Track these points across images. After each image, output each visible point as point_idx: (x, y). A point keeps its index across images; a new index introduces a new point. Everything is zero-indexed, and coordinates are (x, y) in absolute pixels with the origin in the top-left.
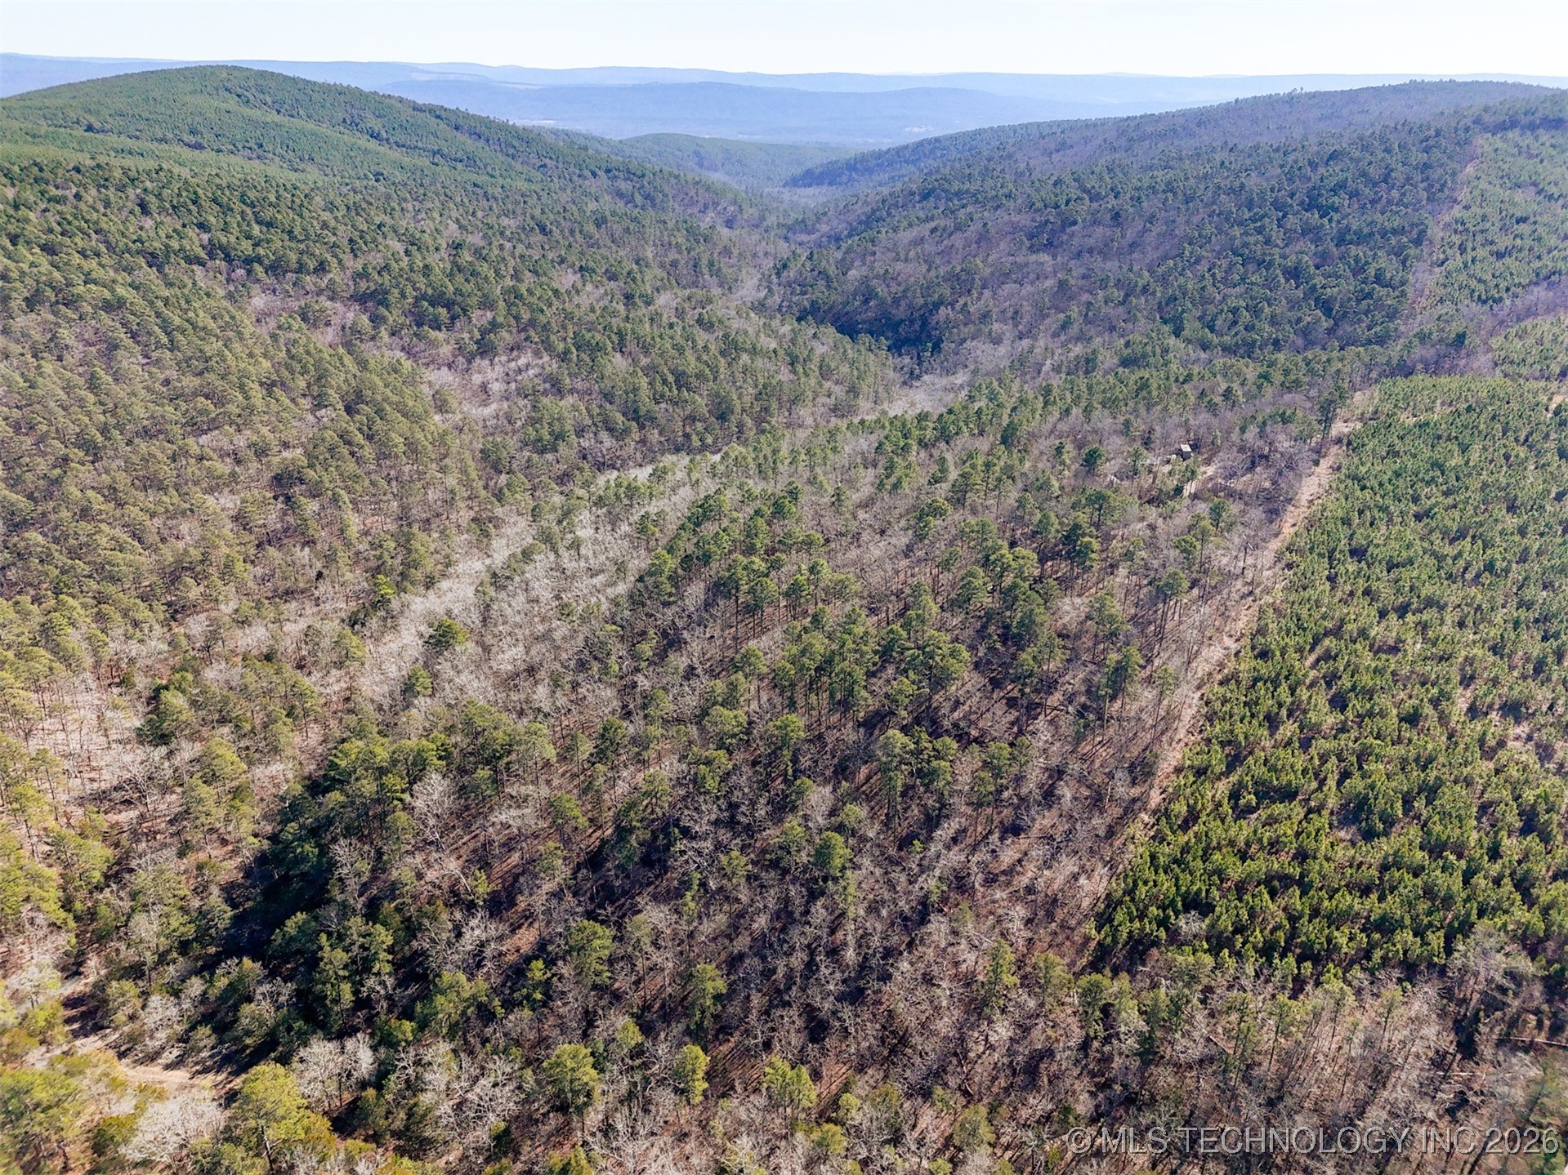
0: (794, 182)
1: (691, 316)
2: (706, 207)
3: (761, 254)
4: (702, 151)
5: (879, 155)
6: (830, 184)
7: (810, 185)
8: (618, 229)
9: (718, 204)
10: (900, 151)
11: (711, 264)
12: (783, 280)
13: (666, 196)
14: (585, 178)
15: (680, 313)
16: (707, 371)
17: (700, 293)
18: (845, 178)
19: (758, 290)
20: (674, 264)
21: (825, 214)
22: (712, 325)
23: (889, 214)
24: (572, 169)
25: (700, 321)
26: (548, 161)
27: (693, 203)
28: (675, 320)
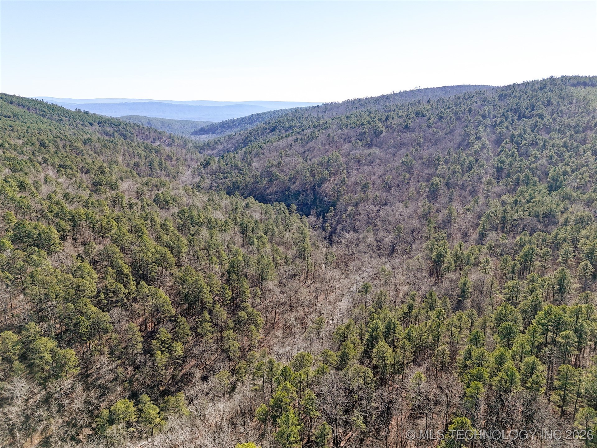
0: (196, 133)
1: (149, 197)
2: (155, 139)
3: (189, 159)
4: (151, 122)
5: (233, 121)
6: (213, 133)
7: (203, 134)
8: (99, 146)
9: (161, 138)
10: (242, 119)
11: (160, 164)
12: (208, 170)
13: (132, 134)
14: (86, 126)
15: (140, 195)
16: (169, 255)
17: (155, 180)
18: (219, 131)
19: (193, 178)
20: (136, 164)
21: (219, 141)
22: (167, 203)
23: (255, 139)
24: (78, 121)
25: (156, 201)
26: (64, 118)
27: (147, 138)
28: (134, 201)
